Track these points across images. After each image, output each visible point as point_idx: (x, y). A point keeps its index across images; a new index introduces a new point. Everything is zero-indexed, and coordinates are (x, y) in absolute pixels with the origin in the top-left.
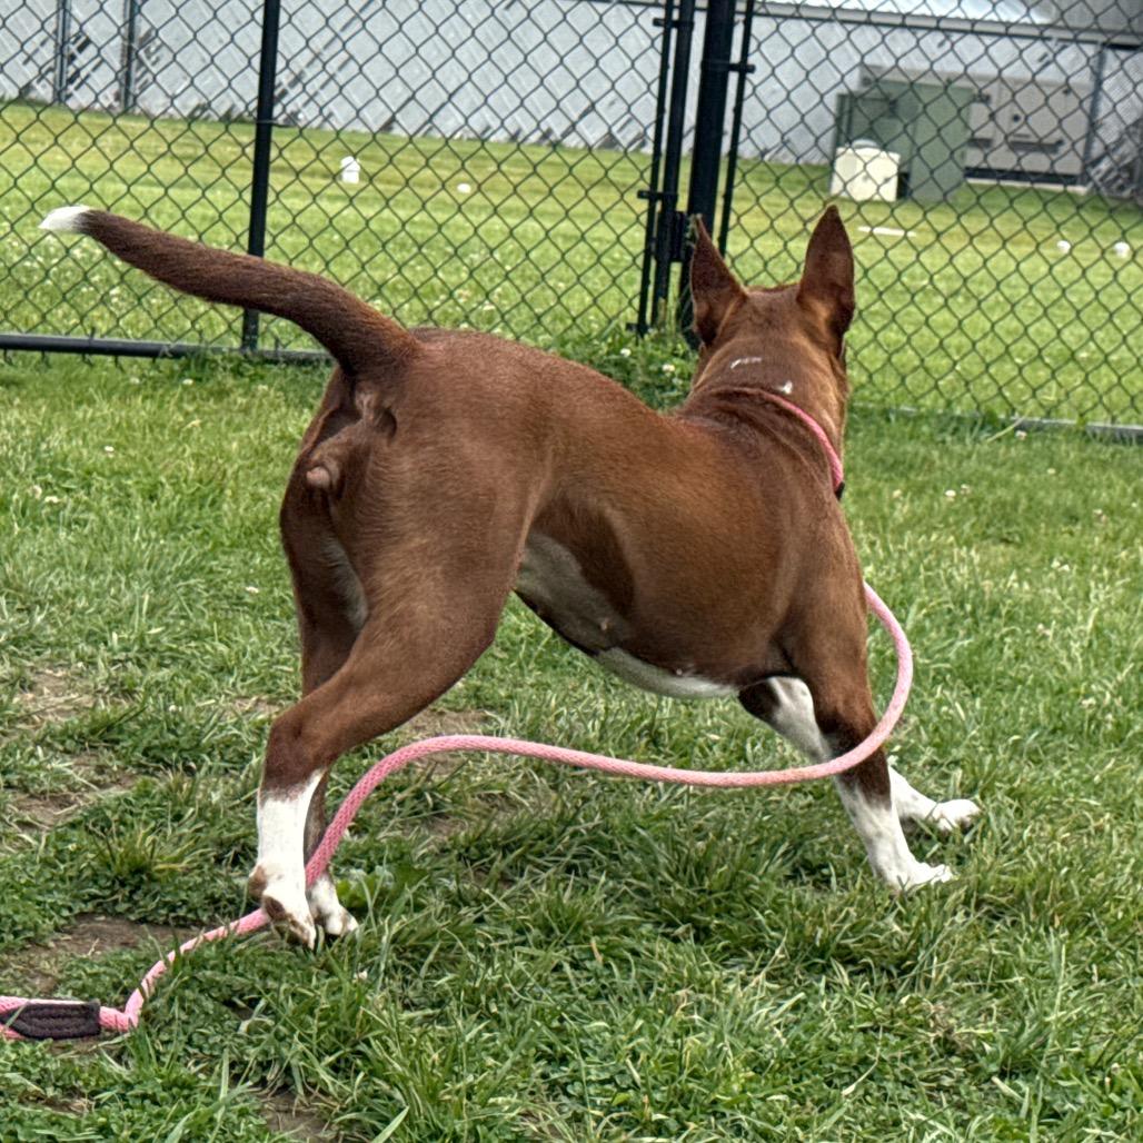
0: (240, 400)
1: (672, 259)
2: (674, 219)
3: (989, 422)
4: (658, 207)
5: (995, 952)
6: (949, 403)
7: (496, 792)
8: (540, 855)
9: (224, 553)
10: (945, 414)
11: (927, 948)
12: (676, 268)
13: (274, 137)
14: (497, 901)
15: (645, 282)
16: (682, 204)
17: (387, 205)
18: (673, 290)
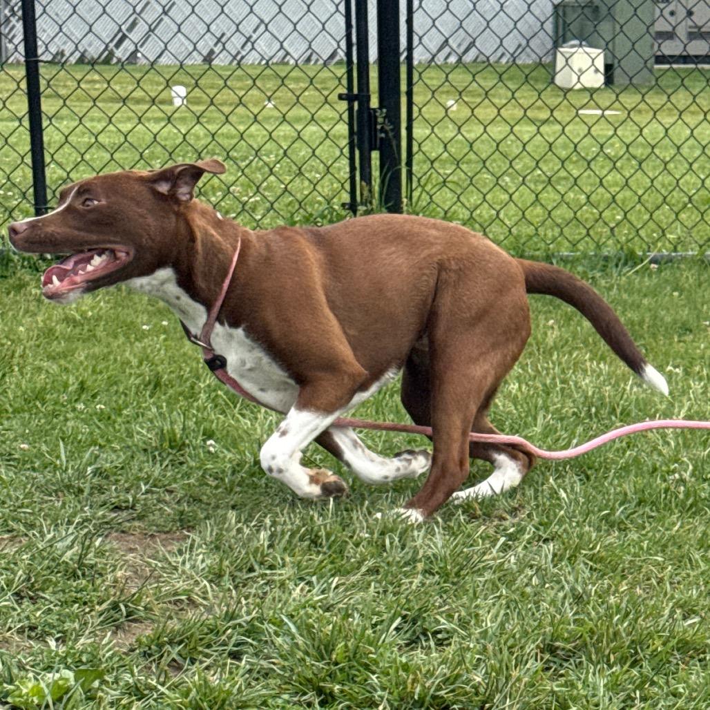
0: (34, 291)
1: (372, 148)
2: (370, 113)
3: (630, 259)
4: (356, 105)
5: (556, 689)
6: (598, 247)
7: (183, 597)
8: (209, 646)
9: (8, 418)
10: (596, 255)
11: (501, 692)
12: (375, 155)
13: (42, 71)
14: (162, 689)
15: (353, 169)
16: (374, 103)
17: (140, 122)
18: (376, 173)
